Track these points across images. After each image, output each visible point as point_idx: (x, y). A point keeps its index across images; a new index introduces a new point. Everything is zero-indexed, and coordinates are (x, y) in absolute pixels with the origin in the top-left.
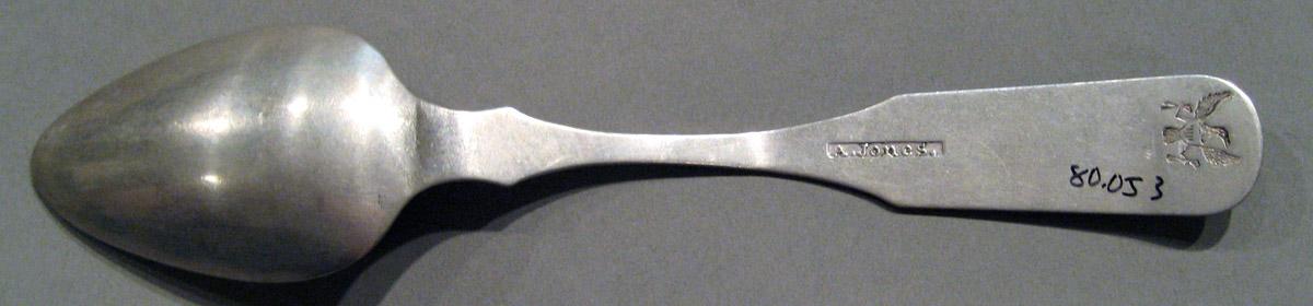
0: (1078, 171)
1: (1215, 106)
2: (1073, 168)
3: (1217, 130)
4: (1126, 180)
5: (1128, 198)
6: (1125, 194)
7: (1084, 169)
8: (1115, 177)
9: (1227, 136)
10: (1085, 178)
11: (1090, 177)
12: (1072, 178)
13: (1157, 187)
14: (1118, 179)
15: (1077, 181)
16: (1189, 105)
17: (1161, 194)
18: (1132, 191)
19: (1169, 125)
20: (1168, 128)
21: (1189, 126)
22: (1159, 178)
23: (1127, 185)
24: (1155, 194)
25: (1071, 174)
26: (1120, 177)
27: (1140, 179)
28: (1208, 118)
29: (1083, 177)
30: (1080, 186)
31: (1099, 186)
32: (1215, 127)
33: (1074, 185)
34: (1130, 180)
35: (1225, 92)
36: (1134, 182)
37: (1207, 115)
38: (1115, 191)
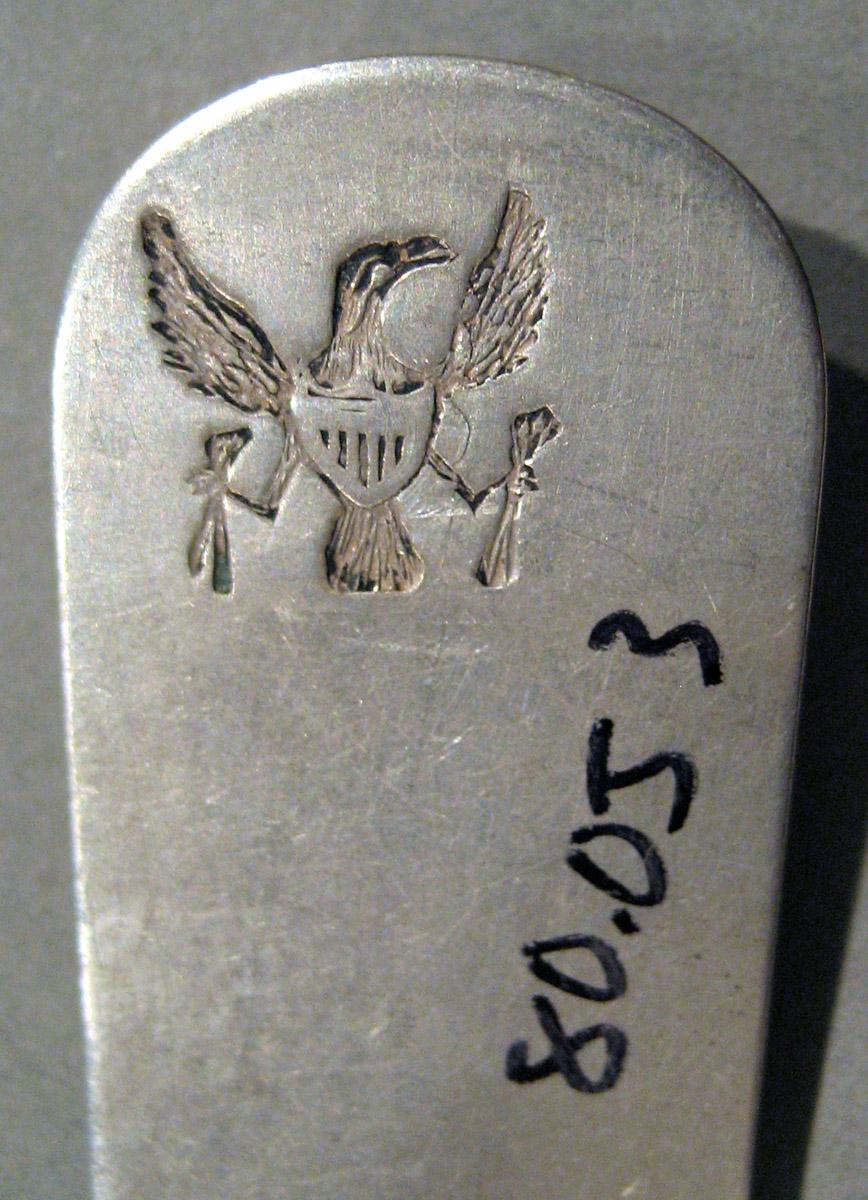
0: (540, 1049)
1: (217, 305)
2: (521, 1071)
3: (353, 304)
4: (600, 805)
5: (697, 805)
6: (677, 820)
7: (532, 1017)
8: (582, 865)
9: (387, 253)
10: (575, 1015)
11: (577, 989)
12: (578, 1082)
13: (645, 645)
14: (598, 850)
15: (593, 1059)
16: (208, 445)
17: (691, 633)
18: (668, 778)
19: (313, 557)
20: (330, 566)
21: (326, 457)
22: (601, 636)
23: (624, 806)
24: (686, 659)
25: (556, 1083)
26: (581, 836)
27: (603, 732)
28: (282, 346)
29: (571, 1026)
30: (618, 1047)
31: (626, 948)
32: (336, 311)
33: (610, 1079)
34: (601, 783)
35: (148, 248)
36: (617, 764)
37: (268, 353)
38: (657, 871)
